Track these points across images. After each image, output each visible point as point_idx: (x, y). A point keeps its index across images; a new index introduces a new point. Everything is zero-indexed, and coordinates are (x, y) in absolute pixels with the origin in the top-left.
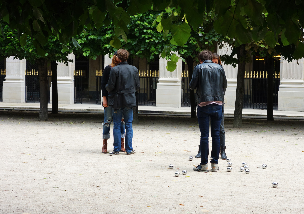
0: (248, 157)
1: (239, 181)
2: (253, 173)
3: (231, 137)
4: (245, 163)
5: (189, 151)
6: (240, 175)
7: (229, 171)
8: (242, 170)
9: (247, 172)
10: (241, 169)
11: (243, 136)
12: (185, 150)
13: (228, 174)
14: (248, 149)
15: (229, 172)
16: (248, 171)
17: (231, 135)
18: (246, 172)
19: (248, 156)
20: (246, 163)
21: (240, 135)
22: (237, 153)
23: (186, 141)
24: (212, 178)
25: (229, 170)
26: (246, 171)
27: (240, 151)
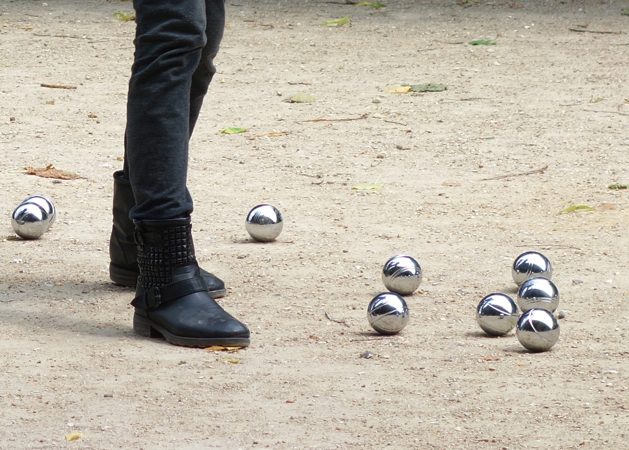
0: (583, 212)
1: (454, 407)
2: (594, 346)
3: (491, 49)
4: (533, 260)
5: (74, 177)
6: (468, 363)
7: (383, 326)
8: (493, 323)
9: (536, 338)
10: (491, 312)
11: (605, 38)
12: (36, 166)
13: (365, 356)
14: (604, 147)
15: (386, 340)
16: (540, 327)
17: (492, 38)
18: (525, 334)
19: (591, 205)
20: (542, 264)
21: (578, 30)
22: (500, 182)
23: (71, 93)
24: (226, 388)
25: (382, 321)
26: (527, 327)
27: (526, 169)
